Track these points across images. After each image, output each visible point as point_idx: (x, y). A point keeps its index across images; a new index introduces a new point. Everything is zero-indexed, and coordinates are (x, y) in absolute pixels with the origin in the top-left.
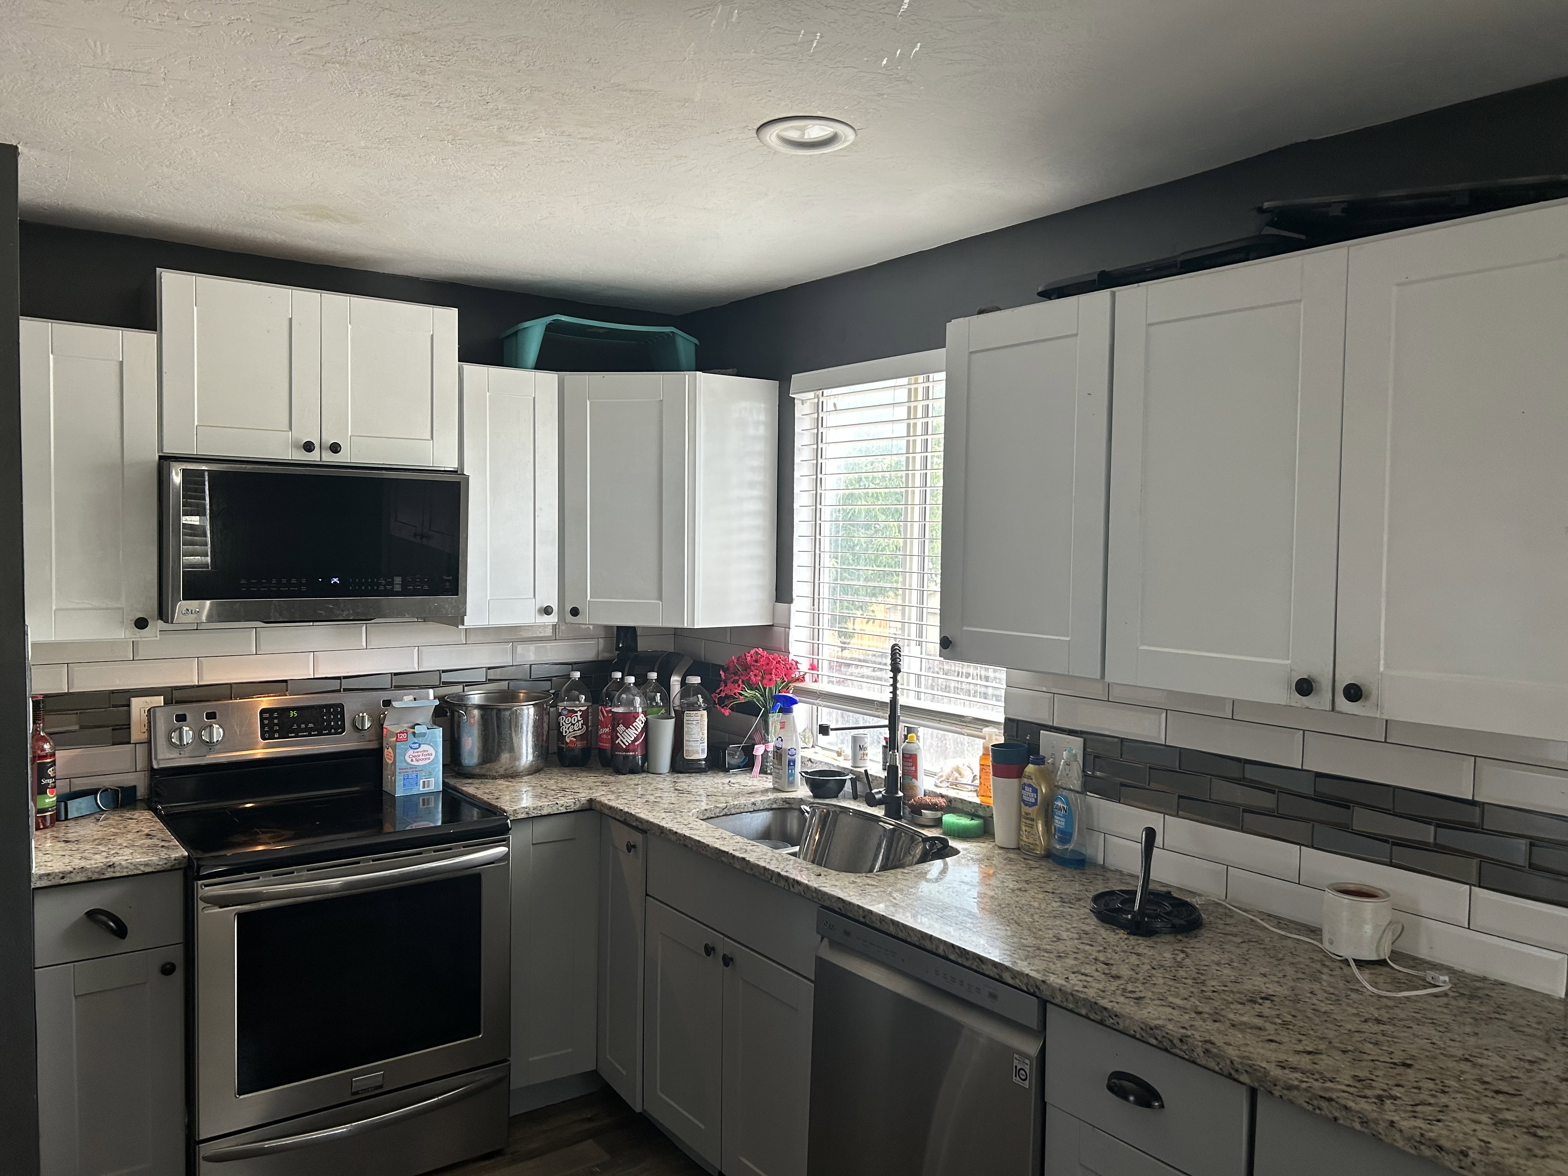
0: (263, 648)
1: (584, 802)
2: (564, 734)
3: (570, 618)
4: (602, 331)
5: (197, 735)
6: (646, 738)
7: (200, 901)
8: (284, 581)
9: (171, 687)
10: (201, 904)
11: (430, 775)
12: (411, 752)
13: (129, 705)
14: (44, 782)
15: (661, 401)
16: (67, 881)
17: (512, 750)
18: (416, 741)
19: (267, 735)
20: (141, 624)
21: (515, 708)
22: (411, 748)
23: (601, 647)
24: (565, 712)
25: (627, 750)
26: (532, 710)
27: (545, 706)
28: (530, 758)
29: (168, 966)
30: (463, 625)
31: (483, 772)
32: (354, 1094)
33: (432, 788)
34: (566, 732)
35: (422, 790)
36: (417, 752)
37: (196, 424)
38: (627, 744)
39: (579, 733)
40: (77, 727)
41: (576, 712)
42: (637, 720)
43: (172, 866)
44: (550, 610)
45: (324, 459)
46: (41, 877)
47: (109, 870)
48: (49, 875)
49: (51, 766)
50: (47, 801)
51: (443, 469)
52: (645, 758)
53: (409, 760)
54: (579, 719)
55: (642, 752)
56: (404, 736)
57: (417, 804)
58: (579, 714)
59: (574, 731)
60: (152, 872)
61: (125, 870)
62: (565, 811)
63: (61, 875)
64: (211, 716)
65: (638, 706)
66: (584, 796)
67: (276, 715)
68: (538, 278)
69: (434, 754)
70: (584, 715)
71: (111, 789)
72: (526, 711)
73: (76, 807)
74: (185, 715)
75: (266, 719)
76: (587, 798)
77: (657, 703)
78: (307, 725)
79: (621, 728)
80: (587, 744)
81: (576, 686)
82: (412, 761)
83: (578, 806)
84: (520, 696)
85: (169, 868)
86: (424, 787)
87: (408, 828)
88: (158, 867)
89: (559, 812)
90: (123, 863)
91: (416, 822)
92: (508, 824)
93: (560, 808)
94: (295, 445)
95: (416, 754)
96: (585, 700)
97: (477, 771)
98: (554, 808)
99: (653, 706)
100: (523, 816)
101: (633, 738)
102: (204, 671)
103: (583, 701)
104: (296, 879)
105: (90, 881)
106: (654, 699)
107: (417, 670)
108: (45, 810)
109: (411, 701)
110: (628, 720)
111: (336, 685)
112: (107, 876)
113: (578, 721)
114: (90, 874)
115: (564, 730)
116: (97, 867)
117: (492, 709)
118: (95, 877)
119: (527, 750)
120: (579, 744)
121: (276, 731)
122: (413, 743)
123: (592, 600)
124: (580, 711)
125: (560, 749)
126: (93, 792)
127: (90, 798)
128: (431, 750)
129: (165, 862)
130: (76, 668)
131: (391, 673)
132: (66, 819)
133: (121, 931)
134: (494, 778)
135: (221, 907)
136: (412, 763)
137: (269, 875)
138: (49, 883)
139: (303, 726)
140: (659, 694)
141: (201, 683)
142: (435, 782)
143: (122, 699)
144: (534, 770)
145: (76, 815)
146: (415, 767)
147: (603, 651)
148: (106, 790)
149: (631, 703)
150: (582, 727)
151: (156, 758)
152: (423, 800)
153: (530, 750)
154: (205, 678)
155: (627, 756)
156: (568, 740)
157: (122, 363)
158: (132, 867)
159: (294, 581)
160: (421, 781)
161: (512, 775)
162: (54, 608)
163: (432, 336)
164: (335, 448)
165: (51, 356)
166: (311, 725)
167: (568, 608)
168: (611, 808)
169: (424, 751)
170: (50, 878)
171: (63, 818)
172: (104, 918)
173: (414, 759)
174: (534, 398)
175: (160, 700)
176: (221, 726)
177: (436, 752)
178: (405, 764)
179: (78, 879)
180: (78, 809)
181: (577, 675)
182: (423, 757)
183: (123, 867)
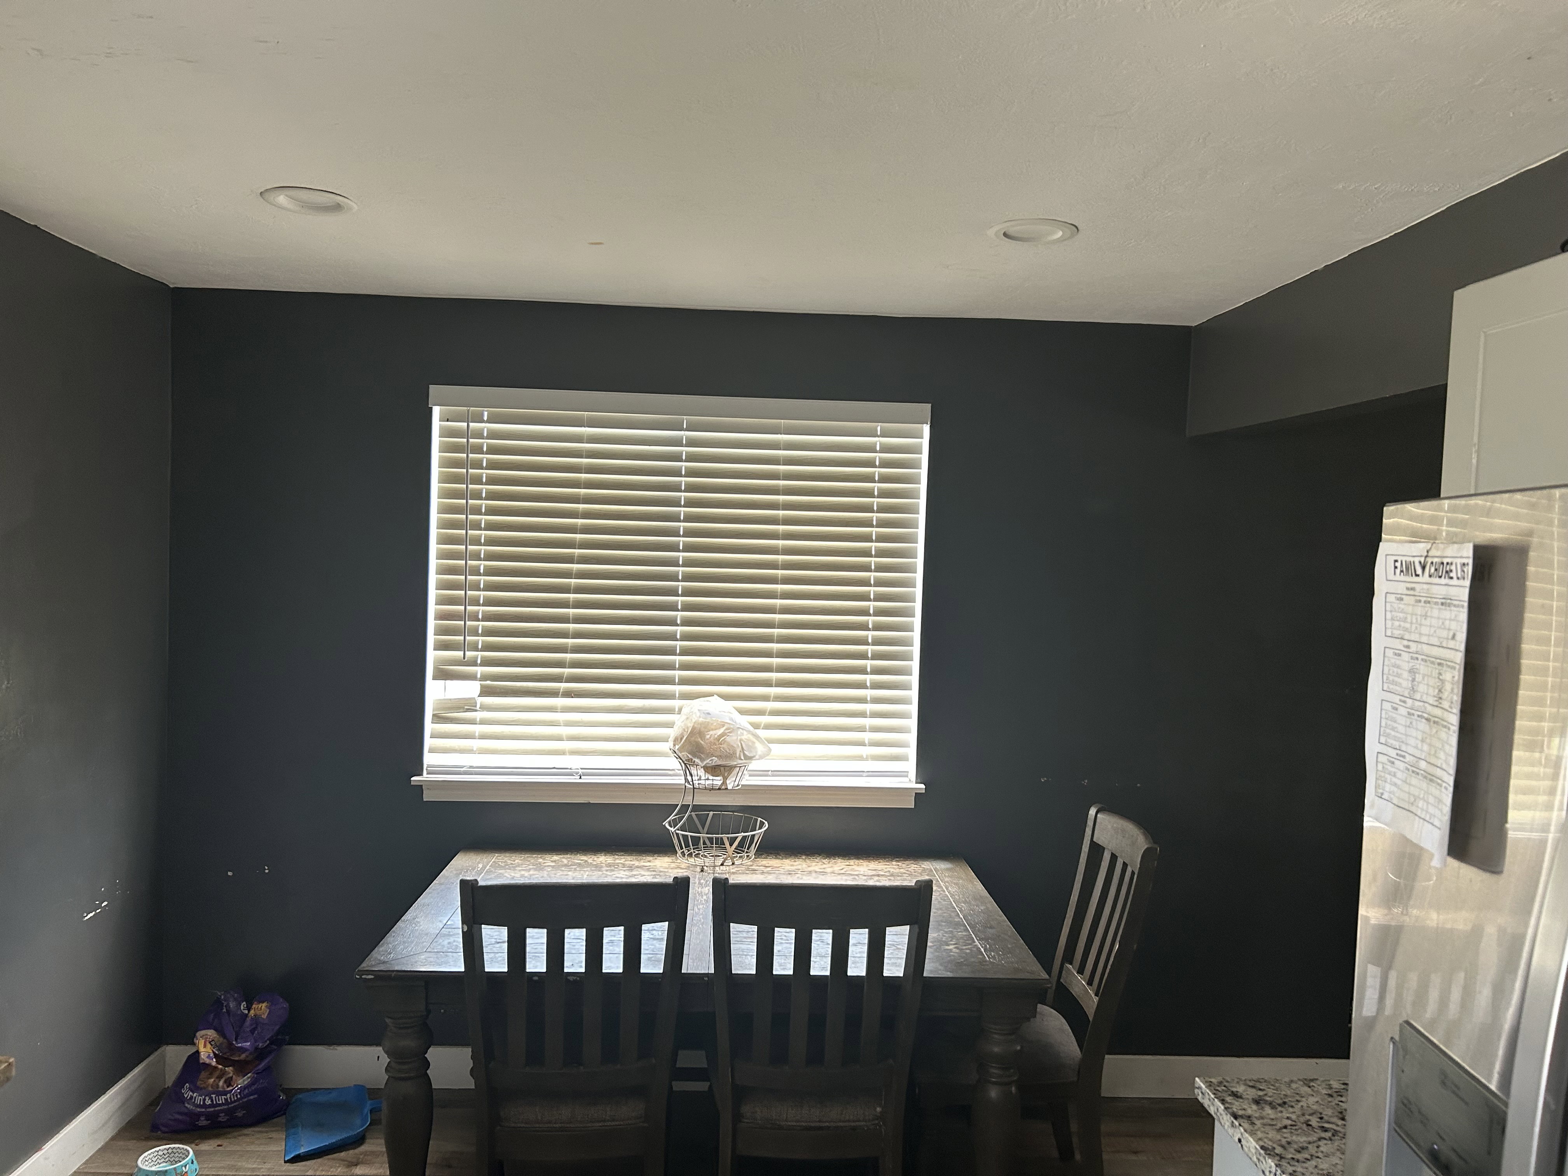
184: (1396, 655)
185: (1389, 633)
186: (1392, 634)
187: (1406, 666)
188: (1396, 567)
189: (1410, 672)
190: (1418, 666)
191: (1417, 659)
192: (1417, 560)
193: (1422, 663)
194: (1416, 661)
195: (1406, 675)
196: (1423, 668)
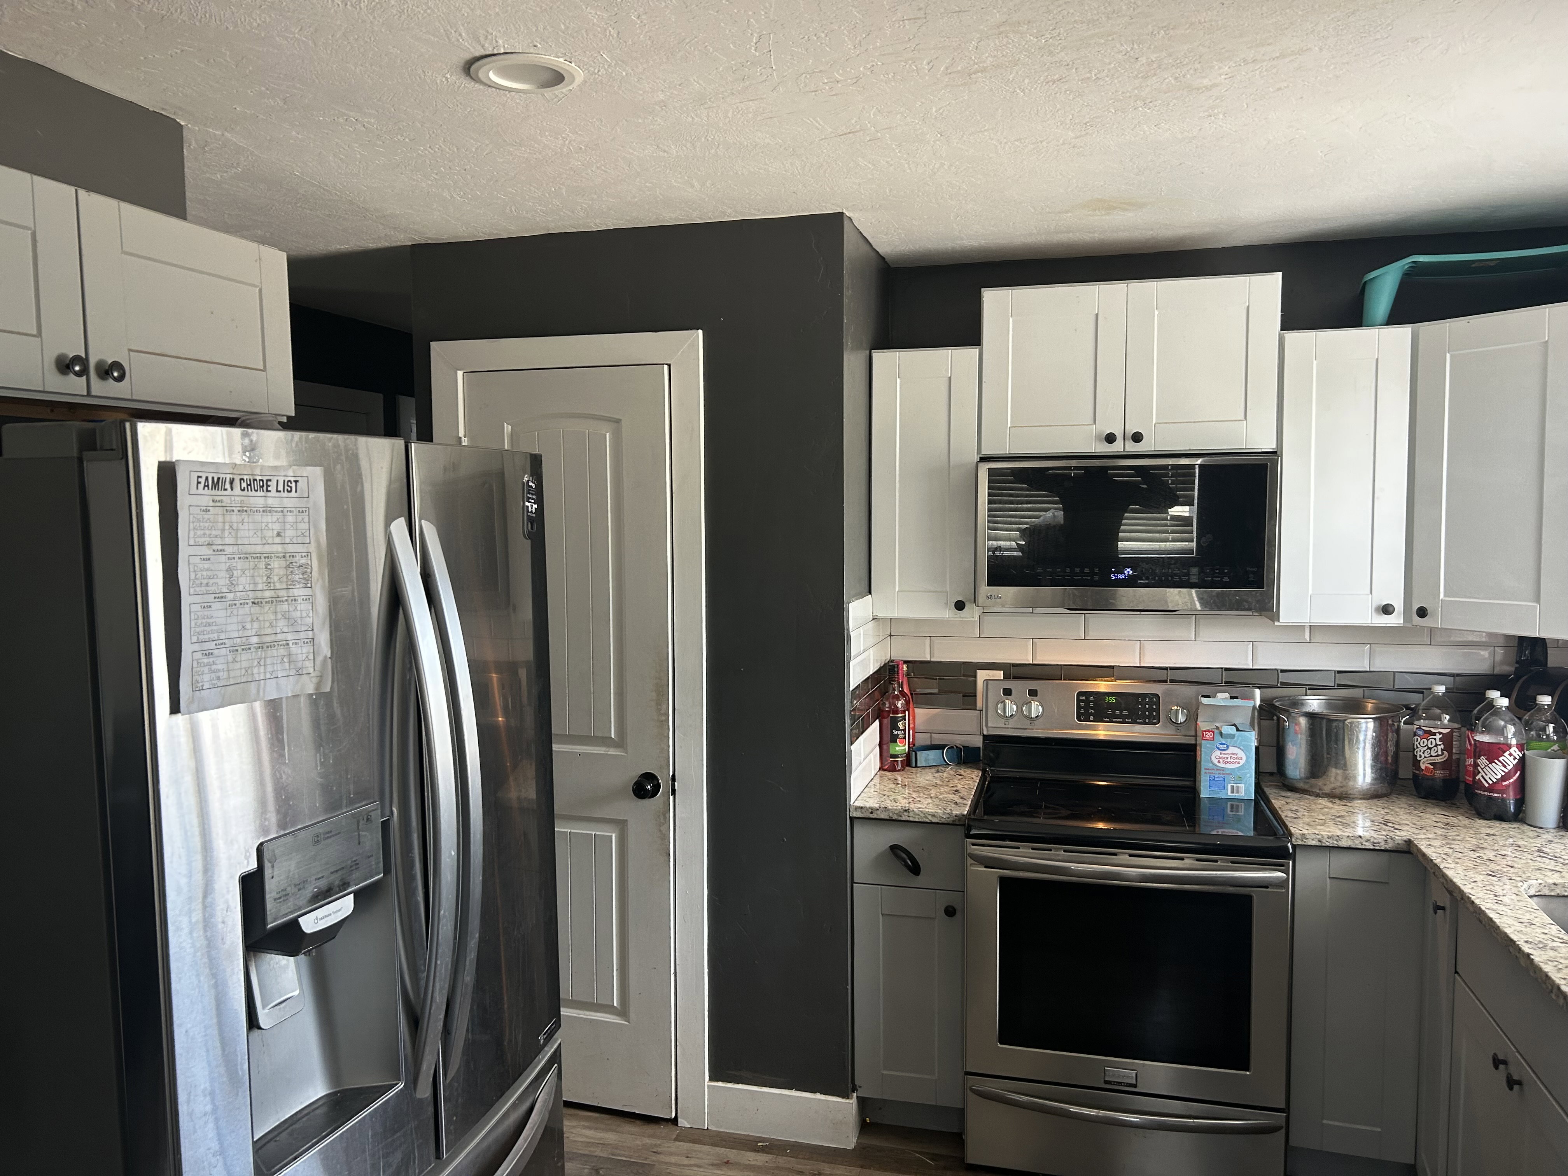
0: (1092, 634)
1: (1400, 842)
2: (1418, 759)
3: (1417, 620)
4: (1492, 264)
5: (1020, 710)
6: (1522, 780)
7: (969, 858)
8: (1077, 570)
9: (1010, 664)
10: (970, 861)
11: (1240, 780)
12: (1218, 753)
13: (975, 676)
14: (895, 732)
15: (1547, 342)
16: (874, 816)
17: (1345, 767)
18: (1224, 742)
19: (1082, 717)
20: (960, 606)
21: (1349, 721)
22: (1218, 748)
23: (1498, 658)
24: (1421, 733)
25: (1492, 788)
26: (1371, 725)
27: (1390, 722)
28: (1369, 779)
29: (951, 909)
30: (1279, 621)
31: (1306, 787)
32: (1106, 1082)
33: (1242, 794)
34: (1421, 756)
35: (1230, 795)
36: (1226, 754)
37: (1009, 425)
38: (1491, 782)
39: (1439, 760)
40: (936, 691)
41: (1435, 734)
42: (1506, 754)
43: (953, 821)
44: (1391, 609)
45: (1127, 449)
46: (857, 808)
47: (905, 814)
48: (862, 808)
49: (901, 721)
50: (897, 748)
51: (1260, 451)
52: (1521, 802)
53: (1216, 762)
54: (1439, 743)
55: (1515, 795)
56: (1209, 735)
57: (1224, 809)
58: (1438, 736)
59: (1431, 756)
60: (938, 823)
61: (917, 816)
62: (1372, 847)
63: (870, 810)
64: (1033, 693)
65: (1510, 736)
66: (1402, 835)
67: (1092, 698)
68: (1391, 217)
69: (1244, 758)
70: (1447, 740)
71: (957, 747)
72: (1363, 726)
73: (923, 757)
74: (1010, 690)
75: (1082, 701)
76: (1405, 838)
77: (1548, 736)
78: (1121, 712)
79: (1483, 761)
80: (1450, 775)
81: (1441, 704)
82: (1219, 762)
83: (1390, 845)
84: (1367, 707)
85: (951, 822)
86: (1233, 792)
87: (1214, 832)
88: (942, 820)
89: (1363, 847)
90: (915, 810)
91: (1222, 827)
92: (1288, 847)
93: (1364, 843)
94: (1098, 438)
95: (1224, 756)
96: (1449, 721)
97: (1301, 785)
98: (1357, 842)
99: (1542, 740)
100: (1314, 843)
101: (1499, 777)
102: (1038, 650)
103: (1446, 722)
104: (1053, 857)
105: (891, 820)
106: (1544, 729)
107: (1251, 667)
108: (896, 756)
109: (1226, 698)
110: (1494, 752)
111: (1162, 675)
112: (904, 818)
113: (1436, 745)
114: (891, 815)
115: (1419, 754)
116: (896, 809)
117: (1324, 718)
118: (895, 817)
119: (1364, 770)
120: (1439, 774)
121: (1091, 714)
122: (1221, 744)
123: (1447, 599)
124: (1440, 733)
125: (1415, 776)
126: (941, 747)
127: (938, 752)
128: (1241, 754)
129: (948, 816)
130: (936, 641)
131: (1222, 668)
132: (916, 766)
133: (915, 869)
134: (1318, 796)
135: (986, 867)
136: (1219, 764)
137: (1028, 847)
138: (861, 815)
139: (1118, 712)
140: (1551, 726)
141: (1035, 662)
142: (1246, 789)
143: (970, 669)
144: (1372, 796)
145: (924, 765)
146: (1223, 769)
147: (1502, 663)
148: (952, 747)
149: (1501, 732)
150: (1443, 754)
151: (987, 725)
152: (1232, 806)
153: (1369, 770)
154: (1038, 658)
155: (1490, 798)
156: (1423, 767)
157: (950, 378)
158: (922, 815)
159: (1087, 570)
160: (1230, 785)
161: (1342, 796)
162: (897, 590)
163: (1248, 307)
164: (1137, 437)
165: (898, 380)
166: (1125, 712)
167: (1415, 607)
168: (1424, 855)
169: (1233, 754)
170: (863, 811)
171: (914, 765)
172: (905, 856)
173: (1221, 760)
174: (1377, 360)
175: (1000, 674)
176: (1041, 705)
177: (1247, 757)
178: (1211, 765)
179: (882, 816)
180: (926, 760)
181: (1440, 689)
182: (1232, 760)
183: (916, 814)
184: (204, 560)
185: (192, 542)
186: (195, 542)
187: (224, 567)
188: (199, 483)
189: (227, 570)
190: (235, 564)
191: (234, 558)
192: (228, 477)
193: (239, 560)
194: (233, 561)
195: (223, 574)
196: (240, 565)
